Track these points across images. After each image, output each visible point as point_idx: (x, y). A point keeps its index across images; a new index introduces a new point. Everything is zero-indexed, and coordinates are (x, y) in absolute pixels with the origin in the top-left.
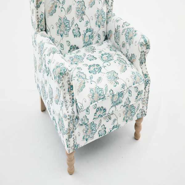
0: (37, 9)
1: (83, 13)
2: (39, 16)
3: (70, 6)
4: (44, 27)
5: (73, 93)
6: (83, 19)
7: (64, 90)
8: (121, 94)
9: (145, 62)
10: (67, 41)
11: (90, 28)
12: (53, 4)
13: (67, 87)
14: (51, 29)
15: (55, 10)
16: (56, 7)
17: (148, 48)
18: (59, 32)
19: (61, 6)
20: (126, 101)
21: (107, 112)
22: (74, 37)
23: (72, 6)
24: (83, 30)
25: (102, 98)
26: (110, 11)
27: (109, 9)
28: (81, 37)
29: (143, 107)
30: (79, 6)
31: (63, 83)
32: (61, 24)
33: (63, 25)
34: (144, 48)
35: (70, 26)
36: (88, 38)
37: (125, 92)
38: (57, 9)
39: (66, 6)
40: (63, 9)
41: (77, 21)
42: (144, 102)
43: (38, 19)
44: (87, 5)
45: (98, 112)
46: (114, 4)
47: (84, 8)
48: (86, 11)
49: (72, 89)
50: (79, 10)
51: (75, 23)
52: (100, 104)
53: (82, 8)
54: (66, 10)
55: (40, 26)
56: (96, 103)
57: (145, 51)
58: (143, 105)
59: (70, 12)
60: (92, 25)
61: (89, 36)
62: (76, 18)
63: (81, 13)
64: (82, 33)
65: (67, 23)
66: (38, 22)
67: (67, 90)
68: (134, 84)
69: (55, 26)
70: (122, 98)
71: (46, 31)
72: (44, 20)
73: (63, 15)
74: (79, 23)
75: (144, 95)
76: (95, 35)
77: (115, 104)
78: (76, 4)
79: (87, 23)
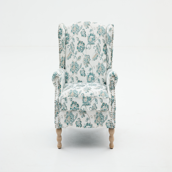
0: (60, 54)
1: (88, 63)
2: (61, 58)
3: (80, 57)
4: (63, 66)
5: (61, 90)
6: (88, 66)
7: (56, 87)
8: (89, 99)
9: (114, 89)
10: (76, 77)
11: (92, 73)
12: (70, 53)
13: (57, 85)
14: (67, 67)
15: (71, 57)
16: (71, 55)
17: (116, 80)
18: (72, 70)
19: (74, 55)
20: (94, 106)
21: (80, 108)
22: (81, 75)
23: (81, 57)
24: (87, 72)
25: (76, 96)
26: (110, 68)
27: (109, 66)
28: (86, 77)
29: (111, 120)
30: (86, 58)
31: (55, 82)
32: (73, 65)
33: (74, 66)
34: (113, 79)
35: (79, 68)
36: (91, 79)
37: (93, 98)
38: (72, 56)
39: (77, 56)
40: (75, 57)
41: (83, 66)
42: (111, 116)
43: (60, 60)
44: (91, 58)
45: (73, 105)
46: (113, 64)
47: (89, 59)
48: (90, 62)
49: (60, 88)
50: (85, 60)
51: (82, 67)
52: (75, 99)
53: (88, 59)
54: (77, 58)
55: (61, 65)
56: (72, 97)
57: (114, 81)
58: (111, 118)
59: (79, 60)
60: (94, 71)
61: (92, 78)
62: (83, 65)
63: (87, 62)
64: (86, 74)
65: (77, 65)
66: (60, 62)
67: (57, 87)
68: (99, 96)
69: (69, 66)
70: (91, 102)
71: (65, 68)
72: (64, 61)
73: (75, 60)
74: (85, 68)
75: (111, 110)
76: (96, 78)
77: (86, 104)
78: (84, 56)
79: (90, 69)
